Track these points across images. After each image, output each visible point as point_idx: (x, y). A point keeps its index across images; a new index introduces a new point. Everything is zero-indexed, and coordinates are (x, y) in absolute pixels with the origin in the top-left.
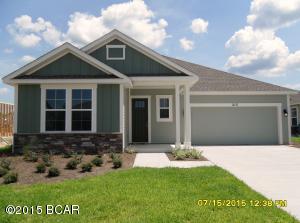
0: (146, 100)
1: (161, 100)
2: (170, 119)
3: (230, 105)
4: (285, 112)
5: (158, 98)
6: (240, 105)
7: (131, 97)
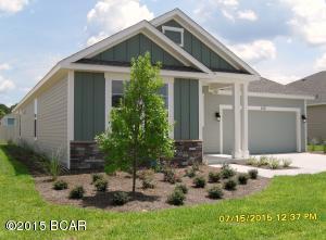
3: (259, 108)
4: (303, 117)
6: (268, 109)
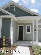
0: (23, 26)
1: (28, 26)
2: (30, 33)
5: (27, 26)
7: (18, 26)
